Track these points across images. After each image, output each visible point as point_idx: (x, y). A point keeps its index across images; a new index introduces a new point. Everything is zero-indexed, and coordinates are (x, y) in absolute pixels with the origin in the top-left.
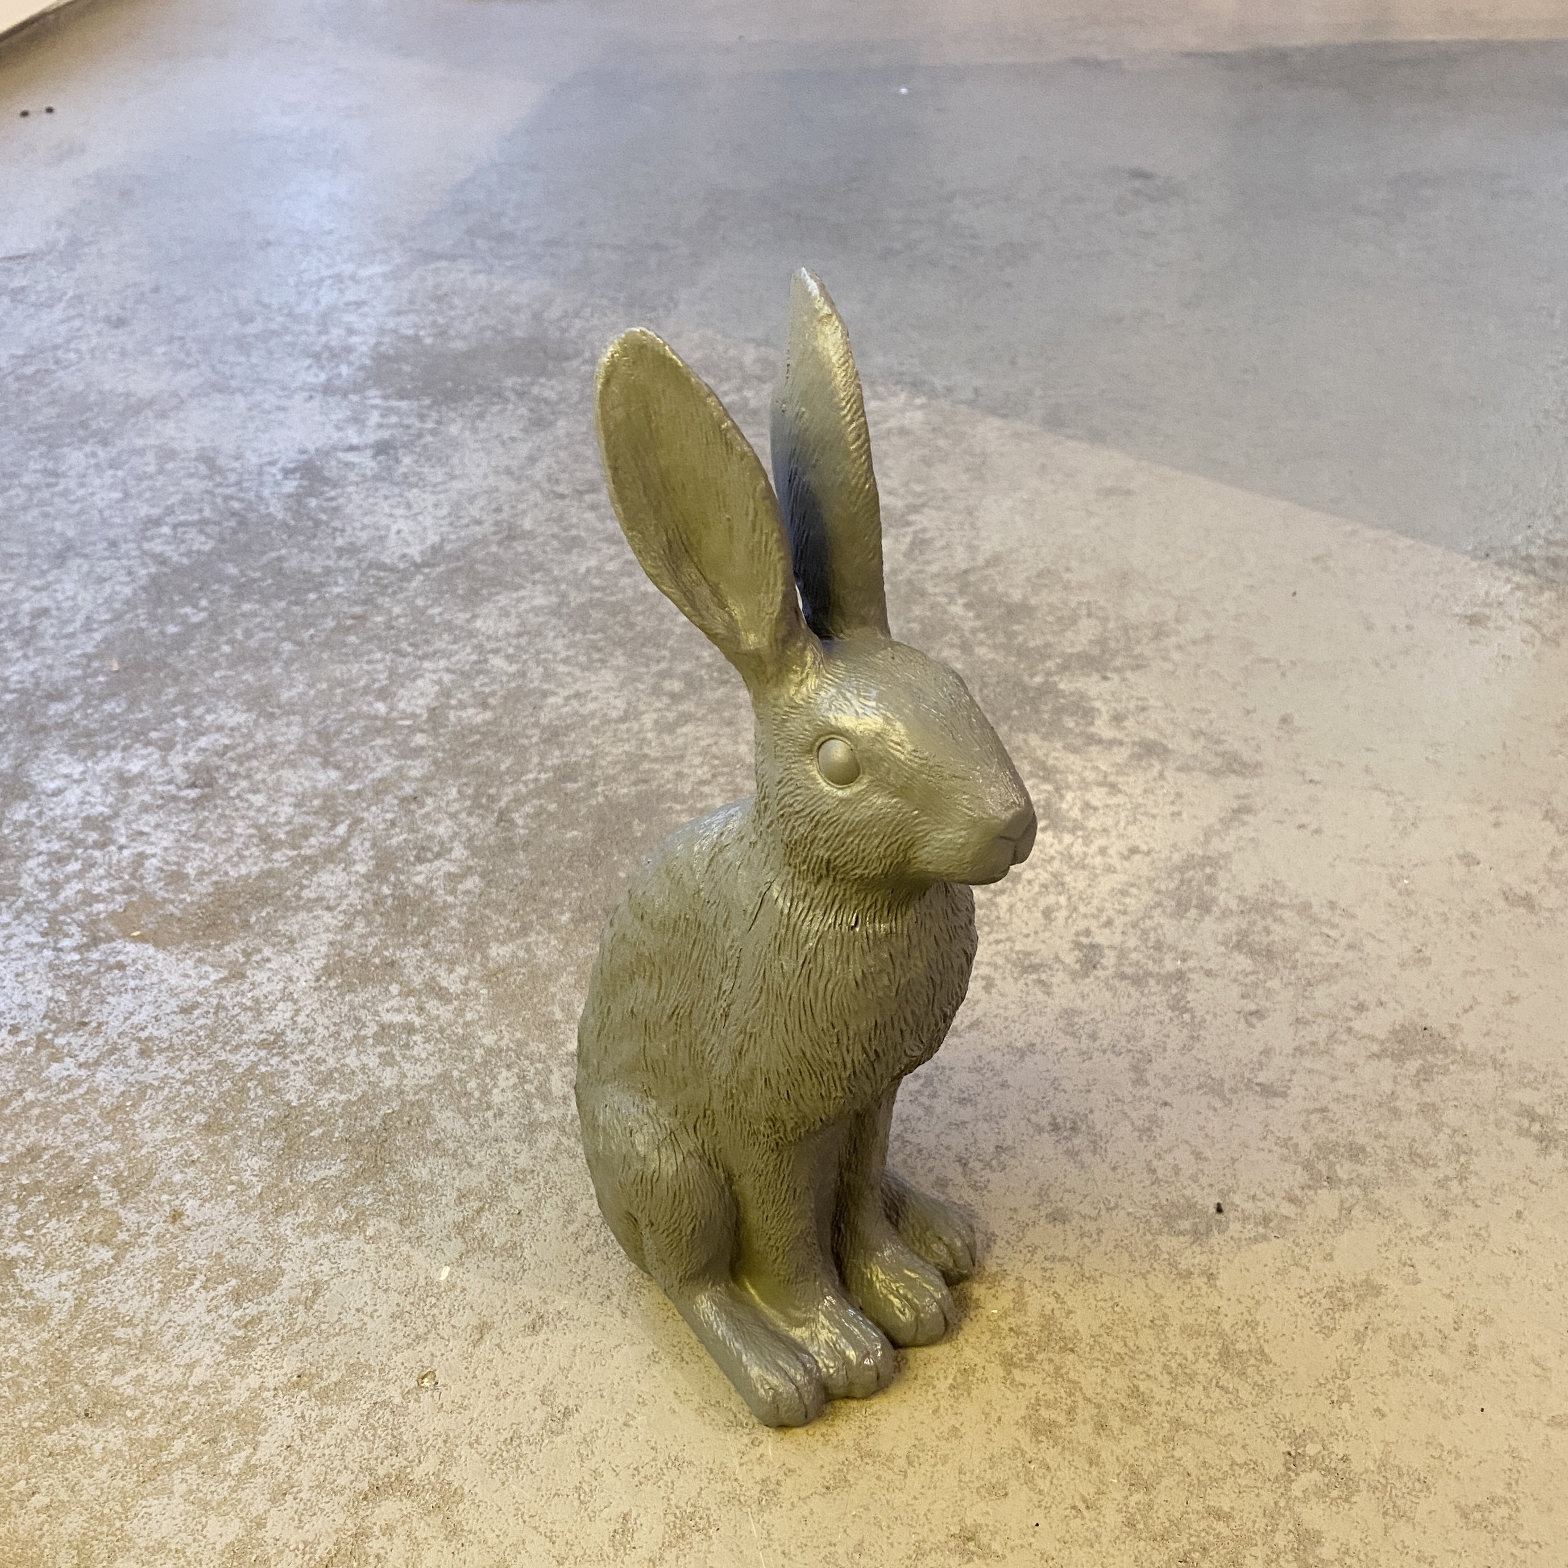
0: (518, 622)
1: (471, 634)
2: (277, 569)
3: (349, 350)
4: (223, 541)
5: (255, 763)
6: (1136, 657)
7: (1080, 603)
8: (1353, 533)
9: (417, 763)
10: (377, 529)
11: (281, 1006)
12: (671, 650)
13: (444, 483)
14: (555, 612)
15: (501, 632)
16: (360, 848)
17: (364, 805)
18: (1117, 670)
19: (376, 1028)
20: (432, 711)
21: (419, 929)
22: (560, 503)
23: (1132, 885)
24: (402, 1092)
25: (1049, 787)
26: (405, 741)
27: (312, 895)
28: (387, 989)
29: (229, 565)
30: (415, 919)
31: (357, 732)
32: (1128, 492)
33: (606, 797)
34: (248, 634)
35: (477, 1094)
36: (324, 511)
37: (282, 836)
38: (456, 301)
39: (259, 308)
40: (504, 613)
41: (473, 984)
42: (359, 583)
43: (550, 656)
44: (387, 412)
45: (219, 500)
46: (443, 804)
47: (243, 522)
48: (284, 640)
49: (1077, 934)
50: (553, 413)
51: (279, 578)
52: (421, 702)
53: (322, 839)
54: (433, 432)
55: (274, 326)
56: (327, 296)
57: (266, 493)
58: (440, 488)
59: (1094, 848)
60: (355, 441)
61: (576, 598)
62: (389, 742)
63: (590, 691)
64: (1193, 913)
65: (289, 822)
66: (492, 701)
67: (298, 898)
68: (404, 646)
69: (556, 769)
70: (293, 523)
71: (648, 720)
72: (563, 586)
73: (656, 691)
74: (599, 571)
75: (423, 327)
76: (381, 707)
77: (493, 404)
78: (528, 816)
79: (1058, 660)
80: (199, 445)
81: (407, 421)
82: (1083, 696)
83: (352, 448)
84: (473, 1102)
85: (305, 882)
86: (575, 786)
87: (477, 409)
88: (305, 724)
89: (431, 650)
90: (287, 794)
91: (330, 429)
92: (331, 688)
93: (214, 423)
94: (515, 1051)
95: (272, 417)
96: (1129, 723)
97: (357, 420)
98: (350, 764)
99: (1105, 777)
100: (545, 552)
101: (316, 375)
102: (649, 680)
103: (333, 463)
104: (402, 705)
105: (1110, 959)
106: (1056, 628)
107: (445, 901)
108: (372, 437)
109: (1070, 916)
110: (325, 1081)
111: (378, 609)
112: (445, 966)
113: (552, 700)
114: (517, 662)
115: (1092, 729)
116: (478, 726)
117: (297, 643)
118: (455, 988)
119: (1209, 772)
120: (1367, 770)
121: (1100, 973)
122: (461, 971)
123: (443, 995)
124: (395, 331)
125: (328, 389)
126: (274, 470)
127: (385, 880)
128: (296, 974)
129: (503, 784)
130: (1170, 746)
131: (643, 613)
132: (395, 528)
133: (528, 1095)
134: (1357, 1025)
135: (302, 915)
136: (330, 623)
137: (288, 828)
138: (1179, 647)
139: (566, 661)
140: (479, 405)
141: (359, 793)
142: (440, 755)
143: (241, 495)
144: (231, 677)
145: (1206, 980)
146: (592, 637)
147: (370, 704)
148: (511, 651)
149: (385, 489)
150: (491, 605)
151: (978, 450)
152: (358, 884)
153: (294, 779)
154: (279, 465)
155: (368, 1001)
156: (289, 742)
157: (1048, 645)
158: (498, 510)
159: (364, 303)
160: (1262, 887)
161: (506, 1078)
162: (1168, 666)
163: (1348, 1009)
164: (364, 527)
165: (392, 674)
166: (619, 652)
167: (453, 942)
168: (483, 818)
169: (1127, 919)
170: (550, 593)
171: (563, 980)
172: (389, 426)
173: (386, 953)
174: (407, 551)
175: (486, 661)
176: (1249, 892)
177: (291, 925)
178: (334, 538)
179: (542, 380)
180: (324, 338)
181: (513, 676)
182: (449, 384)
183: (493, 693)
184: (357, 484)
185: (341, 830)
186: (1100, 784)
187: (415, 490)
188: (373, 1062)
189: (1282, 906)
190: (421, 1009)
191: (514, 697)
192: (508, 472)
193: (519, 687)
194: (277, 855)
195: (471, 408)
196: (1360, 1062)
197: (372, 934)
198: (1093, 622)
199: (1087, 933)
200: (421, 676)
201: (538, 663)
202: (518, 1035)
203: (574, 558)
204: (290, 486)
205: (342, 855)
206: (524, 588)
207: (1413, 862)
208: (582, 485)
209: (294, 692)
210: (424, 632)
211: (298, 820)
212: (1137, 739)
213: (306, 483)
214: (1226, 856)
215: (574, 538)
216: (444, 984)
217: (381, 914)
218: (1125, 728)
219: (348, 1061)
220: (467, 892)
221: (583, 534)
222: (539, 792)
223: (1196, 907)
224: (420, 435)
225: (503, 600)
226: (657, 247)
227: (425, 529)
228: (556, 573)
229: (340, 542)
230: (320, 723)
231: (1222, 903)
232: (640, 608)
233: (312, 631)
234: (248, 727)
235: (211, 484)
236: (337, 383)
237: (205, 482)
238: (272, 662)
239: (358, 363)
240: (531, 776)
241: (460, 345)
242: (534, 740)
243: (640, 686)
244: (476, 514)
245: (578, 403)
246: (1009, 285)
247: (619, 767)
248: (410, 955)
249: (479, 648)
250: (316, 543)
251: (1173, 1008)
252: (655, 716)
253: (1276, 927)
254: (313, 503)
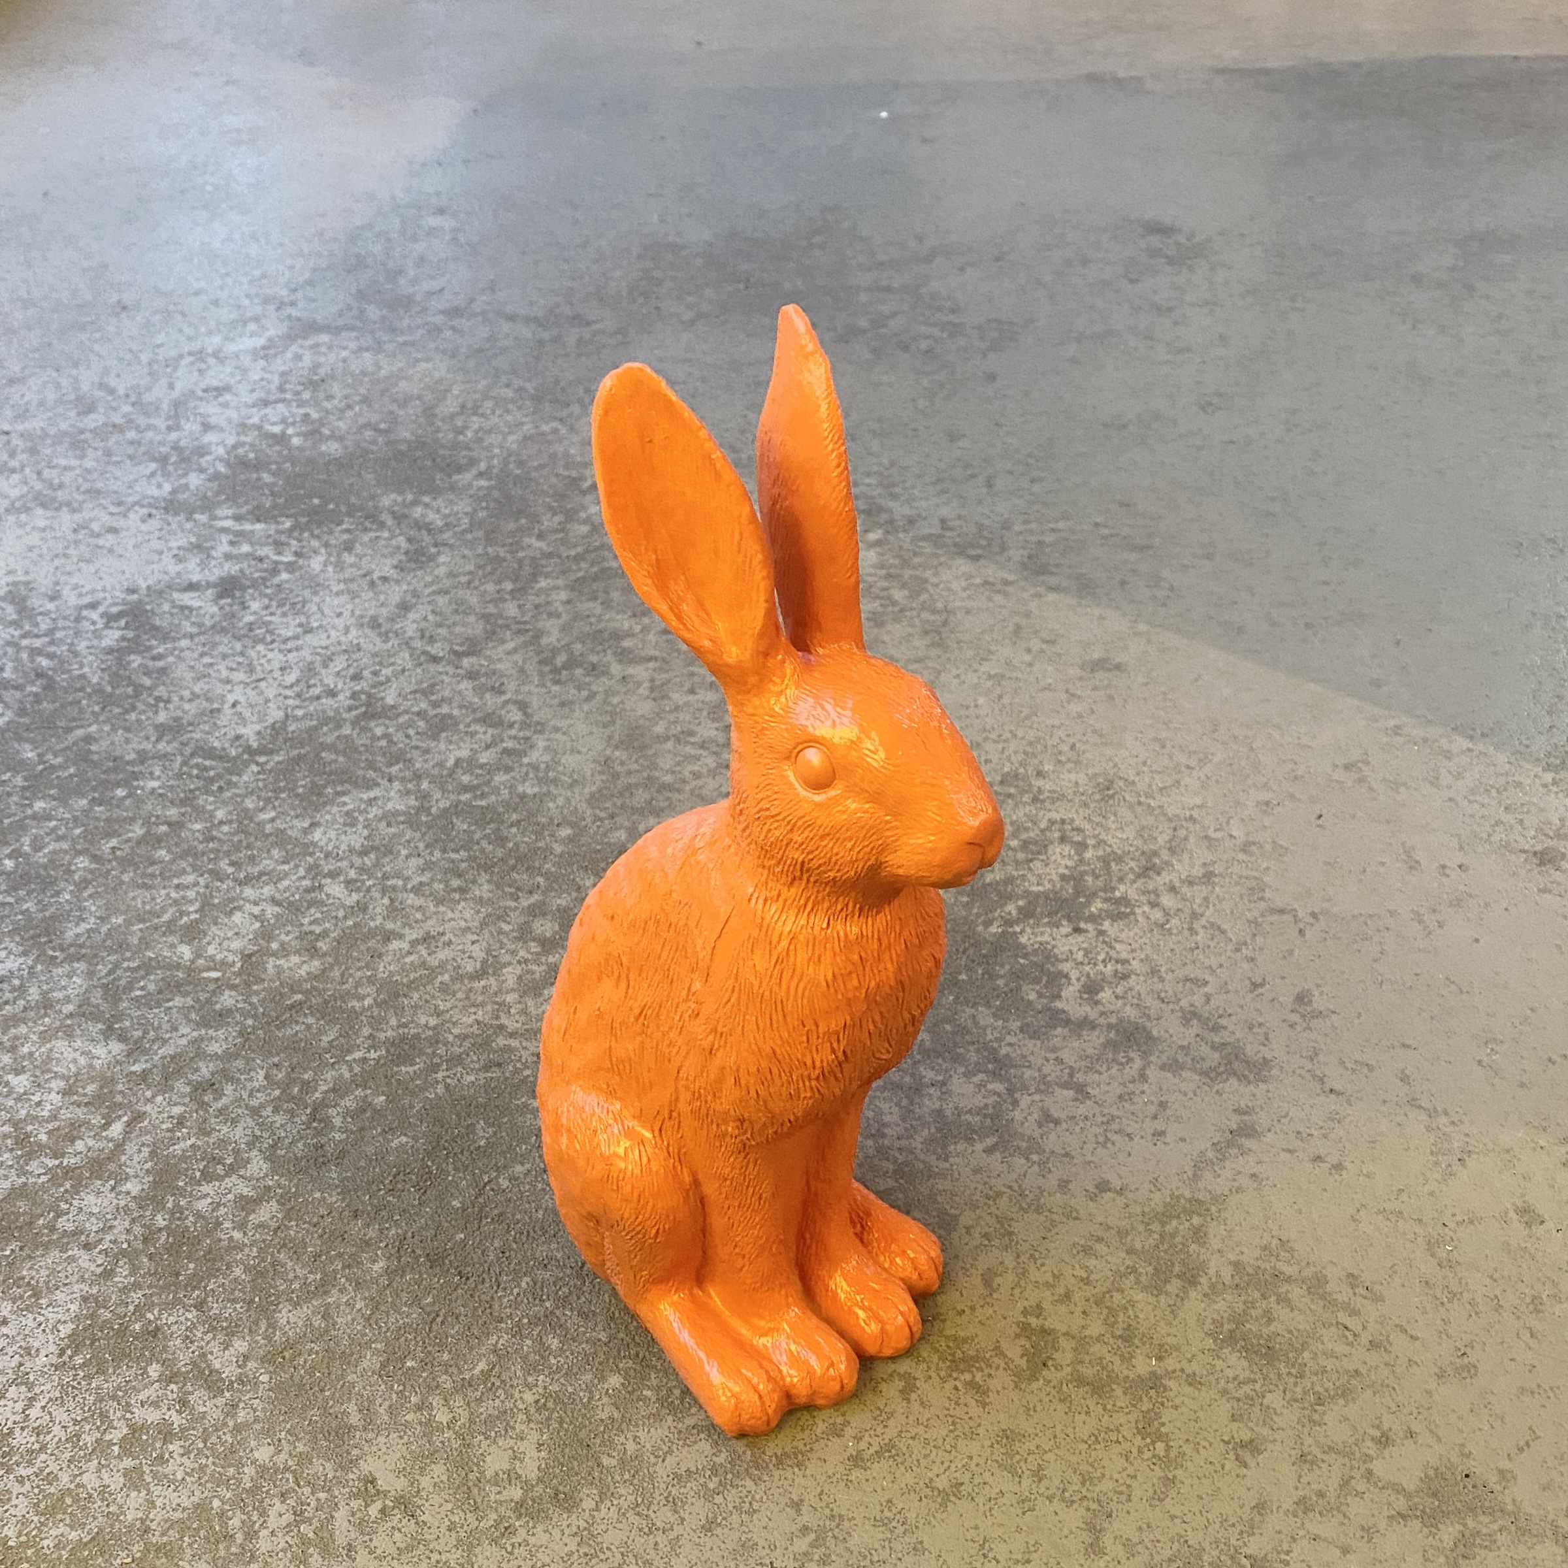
0: (366, 833)
1: (307, 849)
2: (82, 755)
3: (202, 451)
4: (22, 712)
5: (23, 1029)
6: (1118, 902)
7: (1052, 822)
8: (1397, 730)
9: (221, 1033)
10: (208, 699)
11: (12, 1392)
12: (547, 876)
13: (296, 637)
14: (411, 821)
15: (344, 847)
16: (136, 1158)
17: (148, 1094)
18: (1093, 918)
19: (125, 1431)
20: (247, 957)
21: (195, 1281)
22: (433, 668)
23: (1100, 1240)
24: (147, 1530)
25: (999, 1087)
26: (208, 1001)
27: (70, 1227)
28: (145, 1372)
29: (27, 746)
30: (191, 1266)
31: (152, 987)
32: (1118, 667)
33: (447, 1086)
34: (37, 846)
35: (239, 1538)
36: (148, 673)
37: (43, 1137)
38: (336, 389)
39: (101, 394)
40: (350, 820)
41: (251, 1365)
42: (179, 776)
43: (400, 883)
44: (239, 537)
45: (24, 656)
46: (245, 1095)
47: (50, 686)
48: (79, 853)
49: (1025, 1313)
50: (436, 545)
51: (84, 766)
52: (236, 945)
53: (91, 1143)
54: (291, 567)
55: (118, 419)
56: (185, 379)
57: (82, 646)
58: (290, 645)
59: (1052, 1182)
60: (195, 578)
61: (440, 802)
62: (189, 1001)
63: (443, 934)
64: (1174, 1286)
65: (54, 1117)
66: (322, 945)
67: (52, 1229)
68: (224, 864)
69: (390, 1043)
70: (109, 689)
71: (510, 975)
72: (425, 785)
73: (524, 934)
74: (470, 764)
75: (293, 424)
76: (186, 951)
77: (366, 530)
78: (347, 1112)
79: (1021, 903)
80: (10, 579)
81: (261, 552)
82: (1048, 955)
83: (192, 587)
84: (233, 1550)
85: (64, 1206)
86: (410, 1069)
87: (345, 537)
88: (90, 974)
89: (255, 870)
90: (56, 1075)
91: (167, 559)
92: (129, 923)
93: (30, 549)
94: (294, 1472)
95: (101, 542)
96: (1105, 995)
97: (200, 548)
98: (138, 1034)
99: (1071, 1075)
100: (408, 736)
101: (159, 486)
102: (516, 918)
103: (166, 607)
104: (211, 950)
105: (1065, 1356)
106: (1021, 856)
107: (231, 1239)
108: (218, 571)
109: (1018, 1284)
110: (52, 1509)
111: (200, 813)
112: (221, 1337)
113: (395, 945)
114: (358, 890)
115: (1059, 1005)
116: (301, 981)
117: (96, 858)
118: (230, 1372)
119: (1205, 1074)
120: (1404, 1079)
121: (1050, 1374)
122: (240, 1346)
123: (212, 1382)
124: (259, 428)
125: (171, 506)
126: (94, 615)
127: (159, 1205)
128: (36, 1344)
129: (323, 1065)
130: (1155, 1033)
131: (517, 823)
132: (231, 698)
133: (304, 1541)
134: (1378, 1467)
135: (55, 1255)
136: (138, 831)
137: (50, 1126)
138: (1172, 889)
139: (417, 890)
140: (348, 531)
141: (144, 1075)
142: (250, 1022)
143: (52, 649)
144: (10, 904)
145: (1188, 1390)
146: (453, 856)
147: (173, 946)
148: (352, 874)
149: (225, 645)
150: (335, 809)
151: (940, 605)
152: (127, 1210)
153: (69, 1054)
154: (101, 609)
155: (119, 1388)
156: (68, 1000)
157: (1010, 880)
158: (356, 677)
159: (227, 389)
160: (1265, 1248)
161: (278, 1514)
162: (1157, 915)
163: (1369, 1443)
164: (194, 697)
165: (206, 905)
166: (484, 878)
167: (234, 1301)
168: (292, 1114)
169: (1088, 1291)
170: (408, 792)
171: (365, 1363)
172: (238, 558)
173: (150, 1316)
174: (242, 731)
175: (321, 887)
176: (1249, 1256)
177: (37, 1270)
178: (156, 713)
179: (426, 499)
180: (174, 436)
181: (351, 911)
182: (316, 501)
183: (325, 934)
184: (192, 637)
185: (117, 1129)
186: (1065, 1086)
187: (260, 647)
188: (115, 1481)
189: (1289, 1279)
190: (183, 1403)
191: (349, 940)
192: (375, 624)
193: (356, 925)
194: (34, 1166)
195: (338, 537)
196: (1382, 1525)
197: (136, 1286)
198: (1067, 848)
199: (1038, 1311)
200: (239, 908)
201: (384, 891)
202: (300, 1447)
203: (442, 746)
204: (111, 637)
205: (112, 1166)
206: (378, 785)
207: (1459, 1218)
208: (461, 644)
209: (84, 927)
210: (249, 847)
211: (65, 1114)
212: (1113, 1020)
213: (130, 634)
214: (1220, 1200)
215: (444, 717)
216: (217, 1365)
217: (151, 1257)
218: (1097, 1003)
219: (85, 1478)
220: (261, 1226)
221: (456, 712)
222: (365, 1079)
223: (1178, 1277)
224: (275, 572)
225: (350, 802)
226: (578, 319)
227: (267, 701)
228: (418, 766)
229: (162, 717)
230: (109, 974)
231: (1212, 1272)
232: (514, 817)
233: (114, 842)
234: (21, 978)
235: (17, 633)
236: (182, 497)
237: (11, 630)
238: (62, 884)
239: (211, 471)
240: (358, 1055)
241: (333, 448)
242: (368, 1002)
243: (506, 927)
244: (330, 681)
245: (465, 531)
246: (992, 377)
247: (467, 1044)
248: (178, 1320)
249: (314, 870)
250: (133, 716)
251: (1142, 1432)
252: (519, 970)
253: (1282, 1312)
254: (136, 661)
